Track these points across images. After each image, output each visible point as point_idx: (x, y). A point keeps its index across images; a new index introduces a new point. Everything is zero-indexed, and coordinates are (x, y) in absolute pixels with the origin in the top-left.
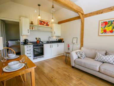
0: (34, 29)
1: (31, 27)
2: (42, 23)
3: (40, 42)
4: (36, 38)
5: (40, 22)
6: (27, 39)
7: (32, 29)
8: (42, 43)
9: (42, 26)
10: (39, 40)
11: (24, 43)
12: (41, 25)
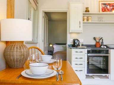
0: (90, 21)
1: (86, 18)
2: (108, 7)
3: (102, 47)
4: (95, 39)
5: (104, 6)
6: (77, 40)
7: (88, 20)
8: (107, 47)
9: (108, 13)
10: (101, 41)
11: (72, 45)
12: (105, 11)
